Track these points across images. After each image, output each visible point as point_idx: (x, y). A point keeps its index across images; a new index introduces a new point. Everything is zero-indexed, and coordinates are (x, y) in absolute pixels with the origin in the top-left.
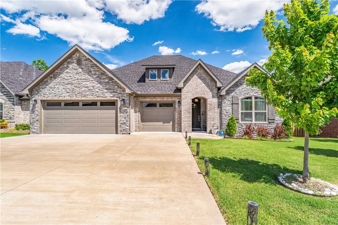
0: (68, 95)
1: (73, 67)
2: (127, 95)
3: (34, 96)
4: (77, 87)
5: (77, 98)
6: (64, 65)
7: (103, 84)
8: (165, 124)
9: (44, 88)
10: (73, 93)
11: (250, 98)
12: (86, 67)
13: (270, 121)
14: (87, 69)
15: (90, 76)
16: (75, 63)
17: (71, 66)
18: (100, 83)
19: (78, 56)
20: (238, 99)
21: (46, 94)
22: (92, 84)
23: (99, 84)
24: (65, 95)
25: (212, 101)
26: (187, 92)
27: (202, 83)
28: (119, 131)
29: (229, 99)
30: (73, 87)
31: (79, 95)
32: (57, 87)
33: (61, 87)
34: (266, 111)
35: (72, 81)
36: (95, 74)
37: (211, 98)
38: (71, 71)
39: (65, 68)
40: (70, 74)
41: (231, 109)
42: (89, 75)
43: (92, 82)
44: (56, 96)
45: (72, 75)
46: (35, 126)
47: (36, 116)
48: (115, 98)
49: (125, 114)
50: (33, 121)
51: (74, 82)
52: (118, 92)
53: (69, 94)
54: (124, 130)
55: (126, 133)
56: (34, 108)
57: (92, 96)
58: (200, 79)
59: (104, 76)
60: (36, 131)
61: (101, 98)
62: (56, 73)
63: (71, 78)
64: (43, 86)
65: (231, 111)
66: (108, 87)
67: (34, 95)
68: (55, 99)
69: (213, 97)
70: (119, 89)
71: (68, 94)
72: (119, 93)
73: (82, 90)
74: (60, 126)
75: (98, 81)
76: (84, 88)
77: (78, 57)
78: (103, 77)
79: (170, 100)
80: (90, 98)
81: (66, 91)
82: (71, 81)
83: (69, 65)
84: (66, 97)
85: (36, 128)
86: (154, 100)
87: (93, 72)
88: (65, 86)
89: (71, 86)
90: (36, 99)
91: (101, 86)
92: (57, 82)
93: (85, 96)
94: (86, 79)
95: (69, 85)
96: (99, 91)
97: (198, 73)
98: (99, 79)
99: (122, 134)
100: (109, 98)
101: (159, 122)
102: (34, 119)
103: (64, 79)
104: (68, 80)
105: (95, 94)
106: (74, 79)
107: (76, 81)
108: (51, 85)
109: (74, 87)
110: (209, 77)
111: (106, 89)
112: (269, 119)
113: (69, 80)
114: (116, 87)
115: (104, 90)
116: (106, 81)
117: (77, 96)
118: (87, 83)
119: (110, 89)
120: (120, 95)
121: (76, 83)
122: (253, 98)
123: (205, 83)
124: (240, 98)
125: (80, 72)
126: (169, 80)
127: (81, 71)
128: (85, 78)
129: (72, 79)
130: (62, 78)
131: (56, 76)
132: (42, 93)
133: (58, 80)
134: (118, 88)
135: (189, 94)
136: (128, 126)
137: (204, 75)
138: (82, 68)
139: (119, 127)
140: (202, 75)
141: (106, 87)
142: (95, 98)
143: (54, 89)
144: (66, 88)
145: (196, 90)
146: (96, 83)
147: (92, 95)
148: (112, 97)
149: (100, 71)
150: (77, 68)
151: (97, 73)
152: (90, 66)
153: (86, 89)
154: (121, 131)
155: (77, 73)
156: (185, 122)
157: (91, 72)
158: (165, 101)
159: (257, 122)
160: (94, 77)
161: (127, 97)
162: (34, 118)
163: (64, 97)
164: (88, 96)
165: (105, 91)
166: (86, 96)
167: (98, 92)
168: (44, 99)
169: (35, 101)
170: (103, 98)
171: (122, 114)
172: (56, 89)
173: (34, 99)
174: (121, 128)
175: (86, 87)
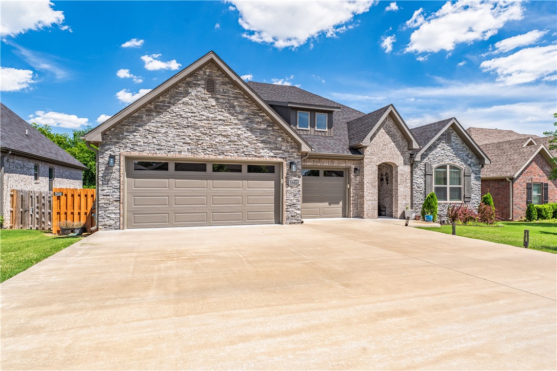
0: (188, 149)
1: (199, 94)
2: (297, 155)
3: (107, 147)
4: (206, 134)
5: (207, 157)
6: (179, 87)
7: (257, 132)
8: (332, 206)
9: (134, 132)
10: (199, 146)
11: (444, 167)
12: (224, 97)
13: (466, 200)
14: (227, 101)
15: (233, 115)
16: (202, 88)
17: (193, 92)
18: (252, 130)
19: (207, 73)
20: (432, 169)
21: (139, 144)
22: (235, 130)
23: (249, 132)
24: (181, 148)
25: (403, 170)
26: (372, 154)
27: (391, 141)
28: (285, 219)
29: (422, 168)
30: (199, 134)
31: (210, 150)
32: (163, 131)
33: (172, 132)
34: (462, 186)
35: (197, 122)
36: (242, 113)
37: (403, 165)
38: (193, 101)
39: (181, 93)
40: (192, 107)
41: (423, 182)
42: (230, 113)
43: (236, 127)
44: (161, 149)
45: (195, 110)
46: (110, 213)
47: (114, 190)
48: (279, 160)
49: (294, 189)
50: (106, 202)
51: (199, 123)
52: (283, 148)
53: (189, 147)
54: (292, 216)
55: (296, 221)
56: (108, 173)
57: (236, 154)
58: (388, 135)
59: (258, 117)
60: (112, 222)
61: (253, 158)
62: (160, 102)
63: (193, 115)
64: (131, 127)
65: (423, 186)
66: (265, 138)
67: (107, 145)
68: (159, 155)
69: (405, 164)
70: (284, 144)
71: (186, 147)
72: (284, 150)
73: (217, 140)
74: (165, 212)
75: (247, 127)
76: (220, 138)
77: (209, 76)
78: (257, 120)
79: (343, 165)
80: (232, 157)
81: (183, 141)
82: (195, 121)
83: (190, 90)
84: (183, 153)
85: (113, 216)
86: (319, 164)
87: (238, 109)
88: (182, 130)
89: (193, 132)
90: (112, 154)
91: (253, 137)
92: (164, 120)
93: (223, 153)
94: (224, 120)
95: (190, 129)
96: (249, 145)
97: (386, 125)
98: (249, 122)
99: (290, 223)
100: (268, 159)
101: (322, 202)
102: (108, 197)
103: (179, 117)
104: (187, 118)
105: (242, 150)
106: (200, 119)
107: (204, 122)
108: (151, 126)
109: (201, 134)
110: (400, 133)
111: (262, 142)
112: (464, 197)
113: (190, 120)
114: (280, 139)
115: (258, 144)
116: (263, 126)
117: (207, 152)
118: (225, 127)
119: (270, 143)
120: (286, 155)
121: (203, 127)
122: (448, 166)
123: (395, 142)
124: (434, 166)
125: (212, 106)
126: (327, 132)
127: (214, 104)
128: (222, 118)
129: (196, 118)
130: (174, 114)
131: (161, 109)
132: (128, 141)
133: (165, 117)
134: (283, 142)
135: (373, 157)
136: (299, 209)
137: (394, 129)
138: (217, 99)
139: (285, 212)
140: (391, 129)
141: (261, 137)
142: (242, 158)
143: (156, 135)
144: (183, 134)
145: (383, 152)
146: (244, 129)
147: (236, 152)
148: (272, 157)
149: (251, 108)
150: (207, 96)
151: (246, 110)
152: (232, 95)
153: (225, 139)
154: (288, 218)
155: (206, 107)
156: (368, 202)
157: (234, 107)
158: (335, 166)
159: (452, 202)
160: (240, 118)
161: (299, 158)
162: (109, 195)
163: (180, 152)
164: (229, 154)
165: (261, 145)
166: (225, 153)
167: (247, 146)
168: (135, 154)
169: (112, 157)
170: (257, 159)
171: (289, 188)
172: (160, 134)
173: (108, 152)
174: (289, 213)
175: (224, 136)
